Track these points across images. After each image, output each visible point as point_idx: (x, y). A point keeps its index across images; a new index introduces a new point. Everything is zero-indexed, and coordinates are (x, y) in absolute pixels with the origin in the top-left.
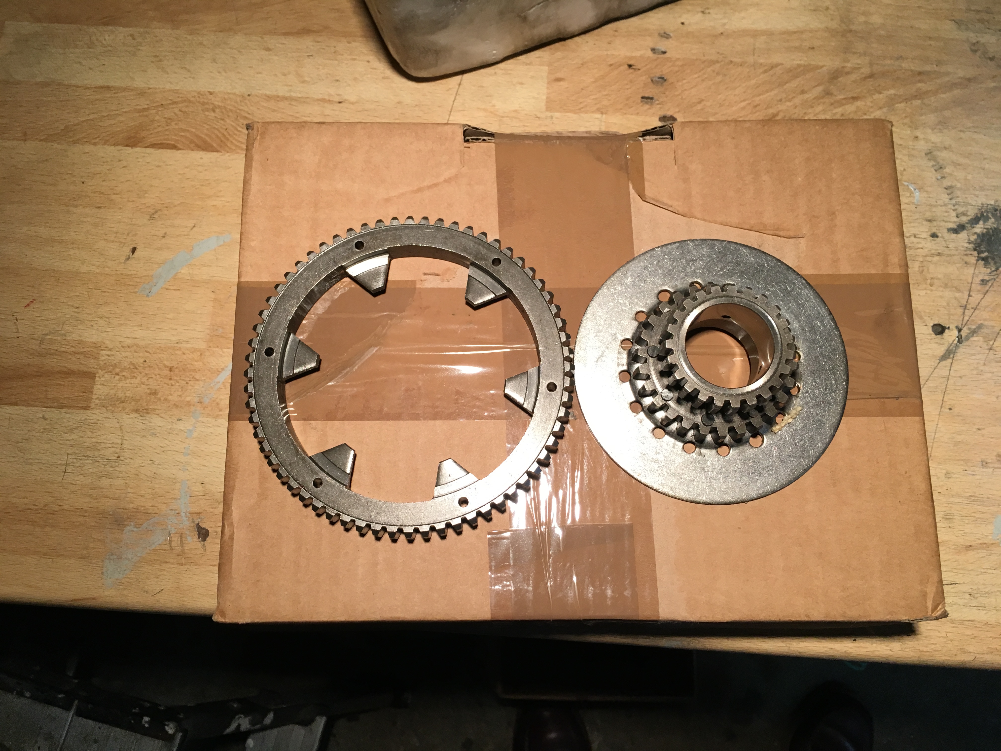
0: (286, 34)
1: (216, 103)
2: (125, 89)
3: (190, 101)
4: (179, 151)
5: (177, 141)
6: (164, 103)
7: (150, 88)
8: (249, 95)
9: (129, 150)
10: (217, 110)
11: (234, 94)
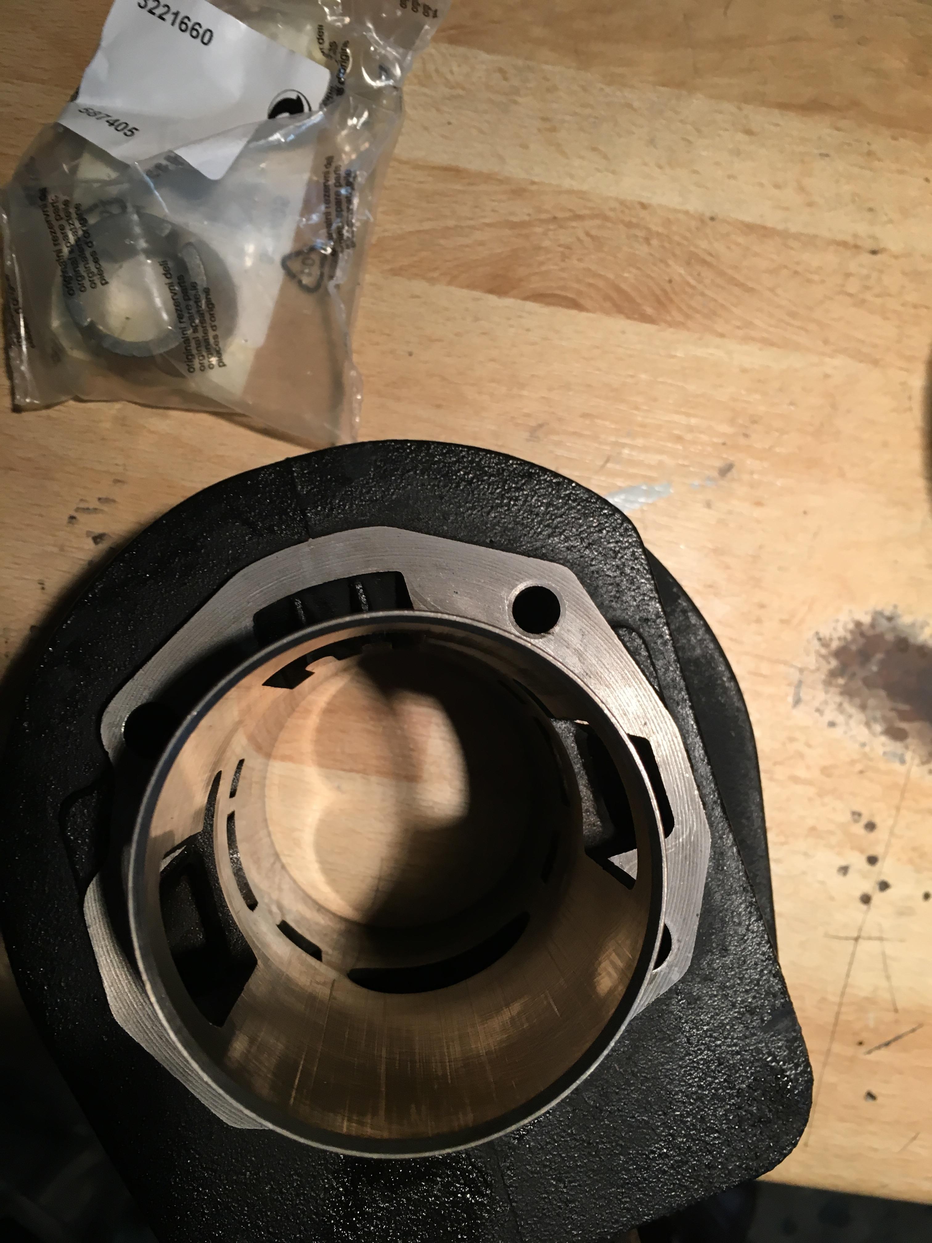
0: (784, 106)
1: (654, 228)
2: (488, 178)
3: (606, 218)
4: (584, 314)
5: (580, 293)
6: (560, 215)
7: (533, 183)
8: (712, 219)
9: (493, 299)
10: (655, 242)
11: (687, 213)
